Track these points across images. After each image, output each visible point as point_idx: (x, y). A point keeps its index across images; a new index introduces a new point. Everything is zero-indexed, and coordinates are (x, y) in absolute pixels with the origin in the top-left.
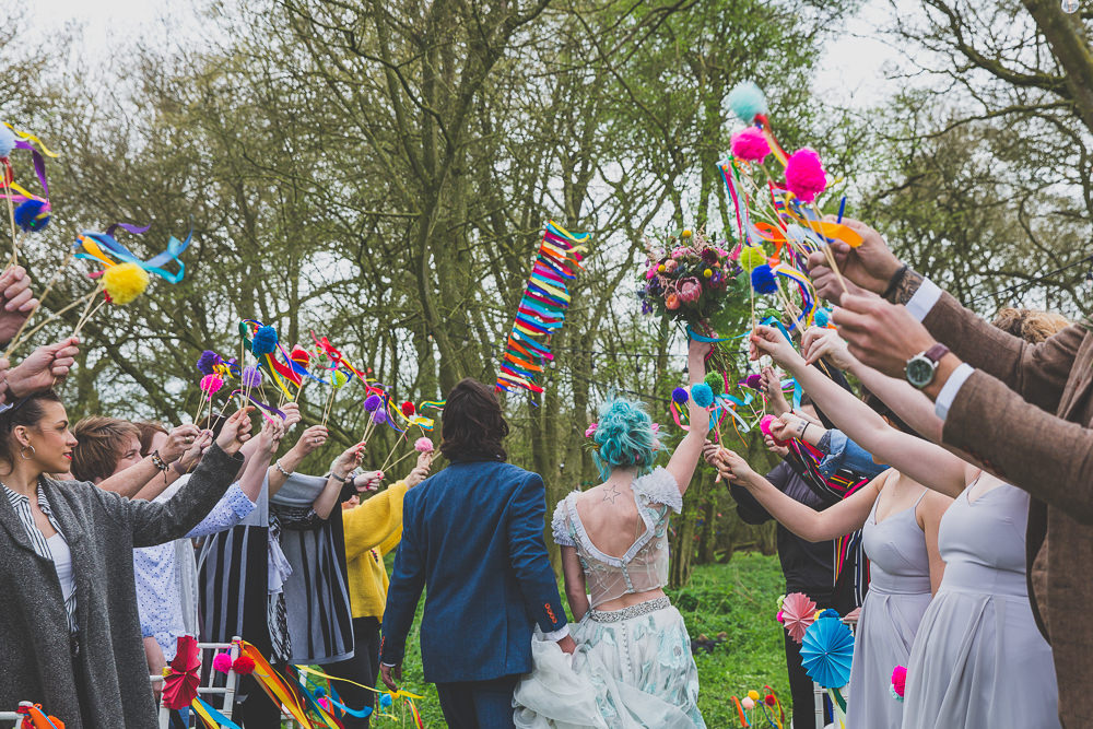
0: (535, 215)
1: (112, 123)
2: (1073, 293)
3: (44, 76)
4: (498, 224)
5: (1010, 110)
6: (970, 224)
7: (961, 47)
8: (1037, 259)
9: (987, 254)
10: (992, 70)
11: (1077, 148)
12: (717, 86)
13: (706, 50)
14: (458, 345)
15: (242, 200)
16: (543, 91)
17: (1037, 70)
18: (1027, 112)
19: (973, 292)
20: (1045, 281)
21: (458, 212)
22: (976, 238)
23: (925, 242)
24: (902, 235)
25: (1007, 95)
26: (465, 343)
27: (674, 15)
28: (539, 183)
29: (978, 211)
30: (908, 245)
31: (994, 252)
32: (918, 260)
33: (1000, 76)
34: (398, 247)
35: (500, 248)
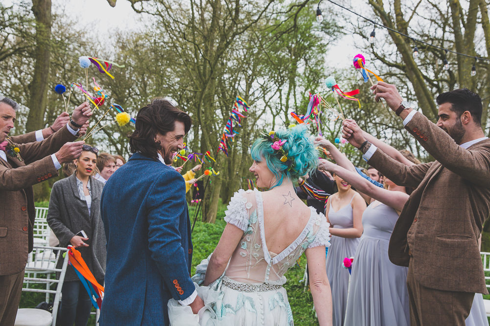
0: (236, 92)
1: (105, 51)
2: (401, 132)
3: (86, 35)
4: (223, 94)
5: (386, 74)
6: (371, 107)
7: (373, 53)
8: (390, 120)
9: (375, 117)
10: (382, 61)
11: (406, 87)
12: (296, 58)
13: (293, 46)
14: (208, 133)
15: (143, 79)
16: (241, 53)
17: (396, 62)
18: (391, 74)
19: (370, 128)
20: (393, 127)
21: (212, 91)
22: (372, 112)
23: (356, 111)
24: (349, 109)
25: (386, 69)
26: (211, 133)
27: (284, 35)
28: (237, 82)
29: (374, 103)
30: (351, 112)
31: (378, 117)
32: (354, 117)
33: (384, 63)
34: (191, 98)
35: (224, 102)
